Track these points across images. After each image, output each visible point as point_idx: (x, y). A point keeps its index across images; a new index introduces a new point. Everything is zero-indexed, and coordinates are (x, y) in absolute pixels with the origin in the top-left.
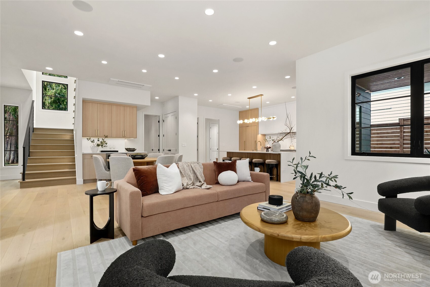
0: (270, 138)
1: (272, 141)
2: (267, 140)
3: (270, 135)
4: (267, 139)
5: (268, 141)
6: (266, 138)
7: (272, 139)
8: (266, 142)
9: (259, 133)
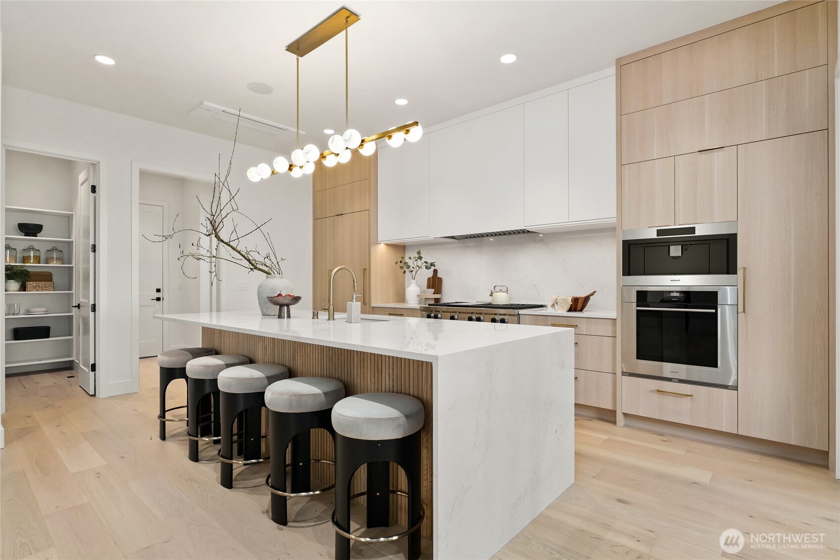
0: (420, 258)
1: (427, 268)
2: (408, 267)
3: (420, 247)
4: (410, 262)
5: (411, 268)
6: (407, 260)
7: (426, 262)
8: (404, 272)
9: (380, 238)
